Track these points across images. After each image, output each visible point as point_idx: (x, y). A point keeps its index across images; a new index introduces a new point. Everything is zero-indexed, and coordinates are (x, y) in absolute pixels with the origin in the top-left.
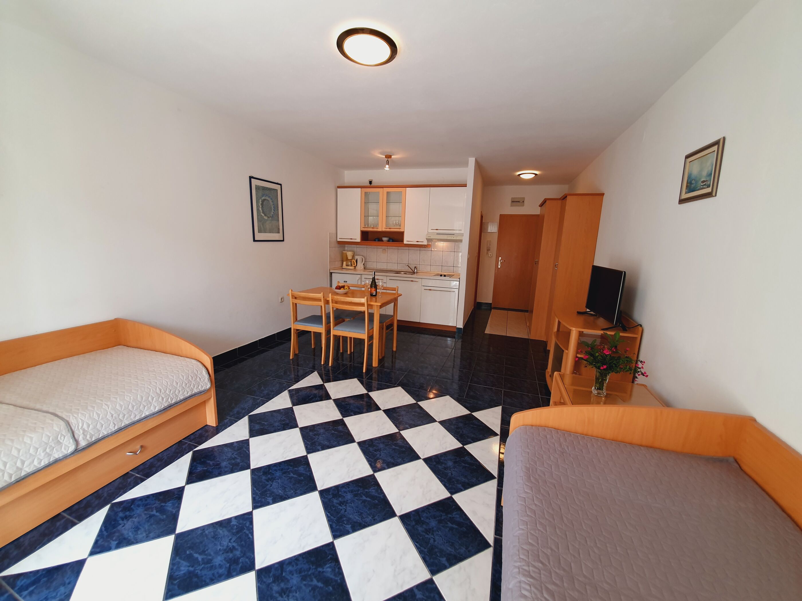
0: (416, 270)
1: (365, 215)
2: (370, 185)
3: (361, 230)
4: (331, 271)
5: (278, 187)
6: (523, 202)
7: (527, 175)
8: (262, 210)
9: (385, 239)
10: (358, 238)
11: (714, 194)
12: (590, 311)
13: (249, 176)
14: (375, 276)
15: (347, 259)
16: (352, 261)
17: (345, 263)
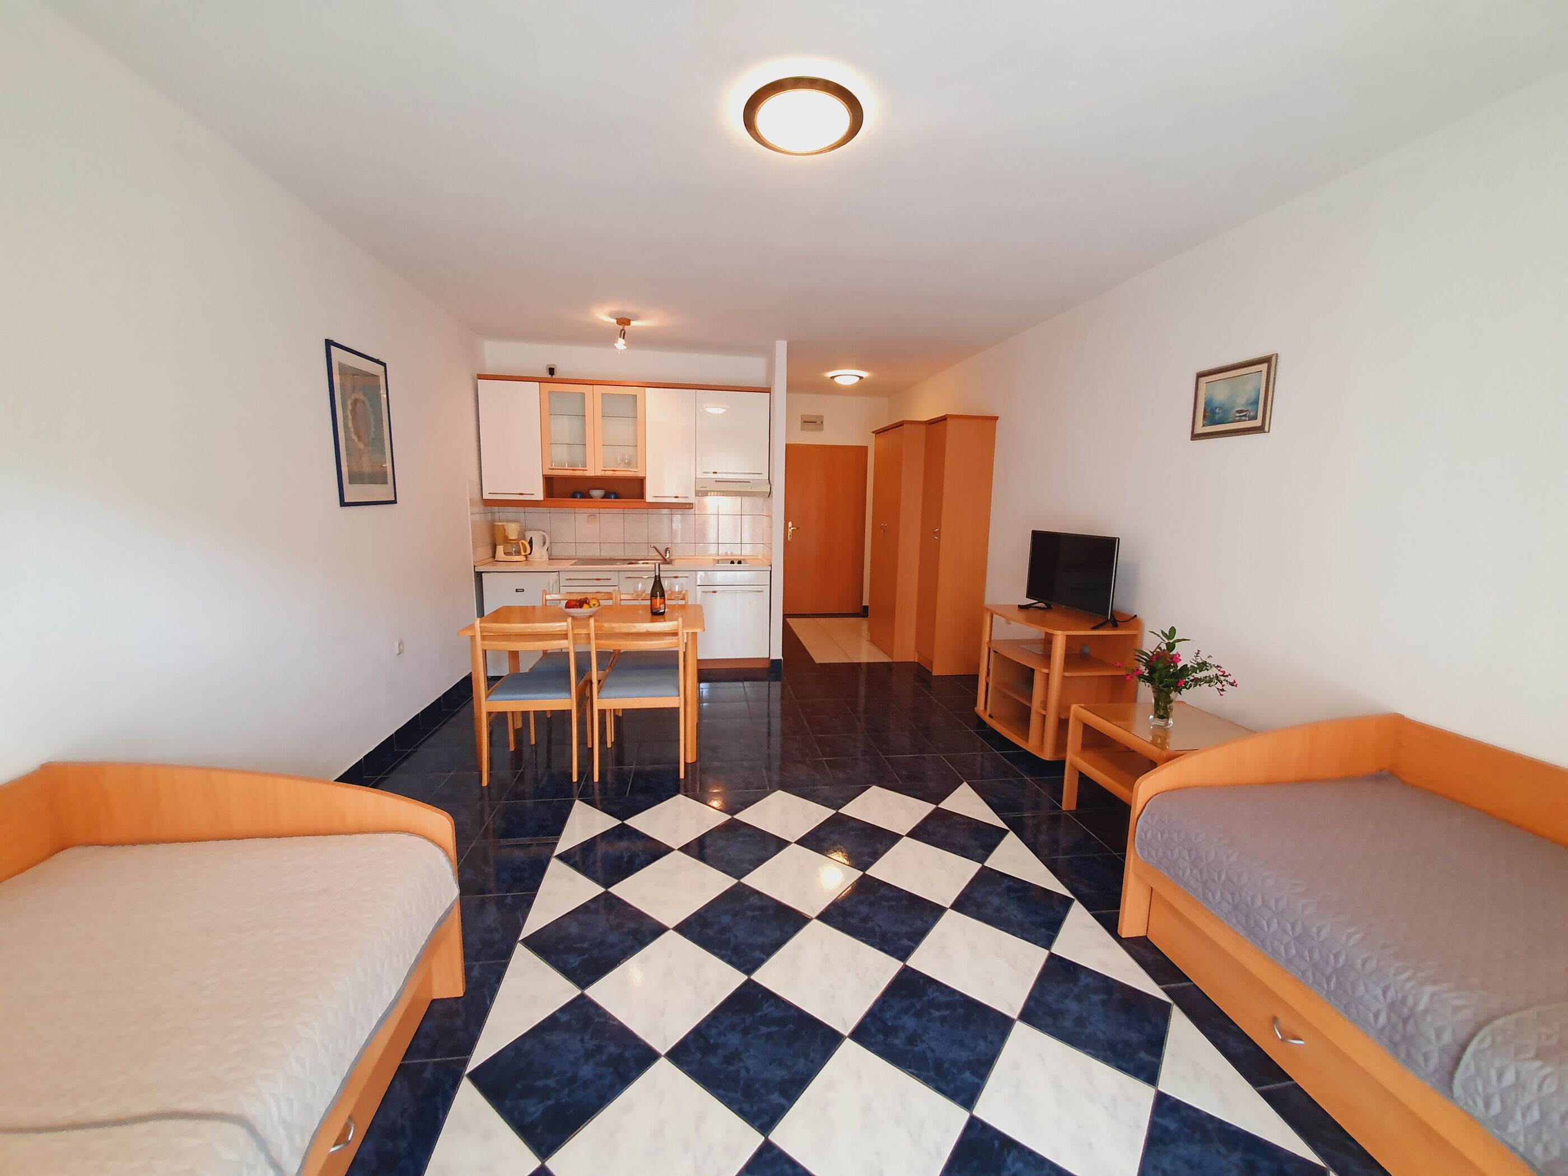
0: (668, 554)
1: (546, 442)
2: (550, 376)
3: (544, 474)
4: (479, 569)
5: (378, 369)
6: (822, 422)
7: (847, 377)
8: (353, 425)
9: (597, 493)
10: (538, 493)
11: (1266, 429)
12: (1037, 601)
13: (326, 340)
14: (661, 572)
15: (506, 541)
16: (519, 544)
17: (500, 549)
